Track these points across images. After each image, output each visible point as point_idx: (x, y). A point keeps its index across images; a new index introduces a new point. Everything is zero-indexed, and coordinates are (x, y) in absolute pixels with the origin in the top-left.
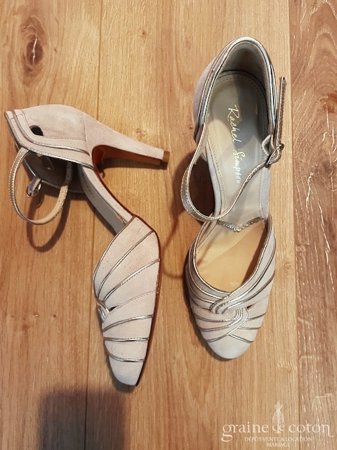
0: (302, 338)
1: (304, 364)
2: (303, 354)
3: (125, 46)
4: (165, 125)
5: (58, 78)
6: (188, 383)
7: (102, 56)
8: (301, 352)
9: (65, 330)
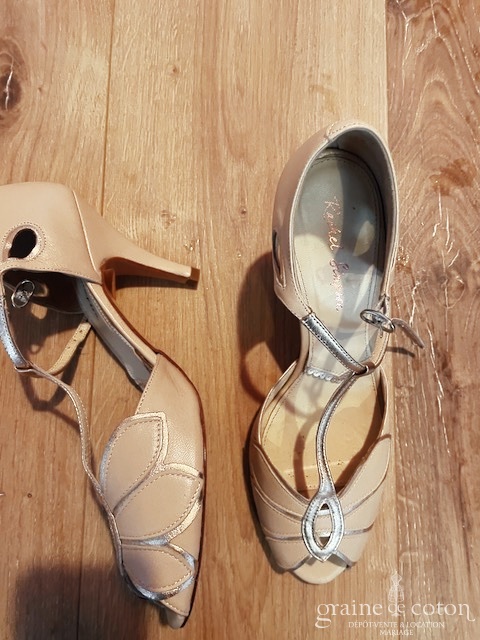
0: (403, 525)
1: (406, 565)
2: (404, 550)
3: (147, 88)
4: (205, 207)
5: (43, 131)
6: (234, 596)
7: (111, 101)
8: (402, 547)
9: (45, 519)
